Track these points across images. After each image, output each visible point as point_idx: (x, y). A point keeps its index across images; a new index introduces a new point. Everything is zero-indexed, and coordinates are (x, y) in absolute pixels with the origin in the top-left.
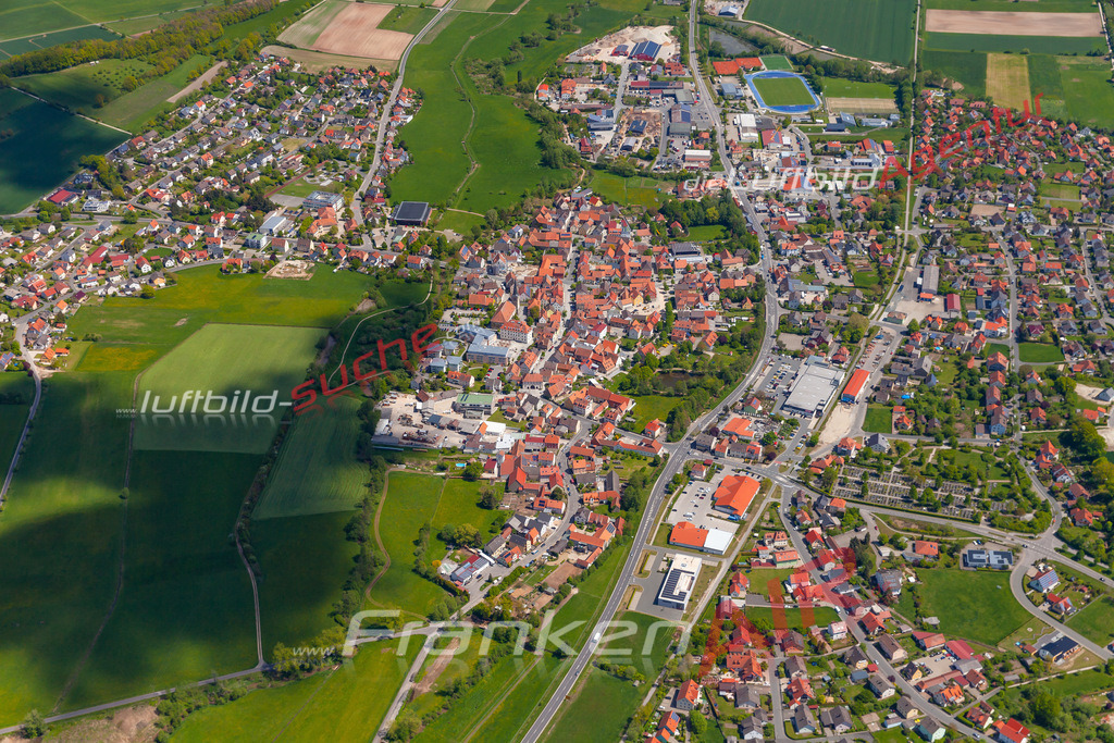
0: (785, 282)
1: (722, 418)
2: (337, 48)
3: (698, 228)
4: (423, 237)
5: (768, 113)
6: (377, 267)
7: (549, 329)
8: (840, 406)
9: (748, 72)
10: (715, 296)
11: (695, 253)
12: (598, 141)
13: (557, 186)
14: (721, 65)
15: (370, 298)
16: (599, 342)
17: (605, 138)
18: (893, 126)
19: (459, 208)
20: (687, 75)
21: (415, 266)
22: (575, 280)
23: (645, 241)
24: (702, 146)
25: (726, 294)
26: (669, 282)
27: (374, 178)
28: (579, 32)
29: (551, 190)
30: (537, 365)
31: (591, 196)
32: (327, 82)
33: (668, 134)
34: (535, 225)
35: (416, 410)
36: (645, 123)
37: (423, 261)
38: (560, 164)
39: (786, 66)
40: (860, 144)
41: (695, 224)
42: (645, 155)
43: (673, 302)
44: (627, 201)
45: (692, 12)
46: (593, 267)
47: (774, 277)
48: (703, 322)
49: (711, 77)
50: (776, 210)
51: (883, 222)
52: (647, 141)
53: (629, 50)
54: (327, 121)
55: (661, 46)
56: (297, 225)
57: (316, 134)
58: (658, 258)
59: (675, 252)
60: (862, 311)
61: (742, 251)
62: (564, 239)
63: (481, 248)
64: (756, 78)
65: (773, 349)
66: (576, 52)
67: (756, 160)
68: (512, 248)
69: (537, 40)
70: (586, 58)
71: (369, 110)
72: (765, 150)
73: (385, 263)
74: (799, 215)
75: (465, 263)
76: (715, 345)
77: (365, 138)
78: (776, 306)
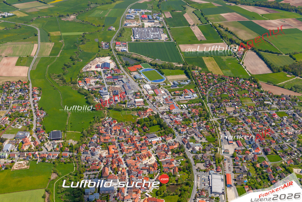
0: (188, 143)
1: (195, 200)
2: (5, 74)
3: (151, 127)
5: (152, 83)
6: (52, 159)
9: (139, 70)
10: (170, 153)
11: (155, 137)
12: (106, 99)
14: (131, 68)
15: (54, 172)
16: (142, 178)
17: (107, 98)
18: (190, 84)
19: (71, 130)
20: (122, 73)
21: (66, 157)
22: (122, 154)
23: (137, 135)
24: (139, 97)
25: (173, 152)
26: (153, 150)
27: (36, 123)
28: (82, 61)
29: (99, 119)
31: (113, 120)
32: (6, 88)
33: (126, 94)
36: (118, 91)
37: (68, 154)
39: (149, 67)
40: (184, 91)
42: (123, 102)
43: (157, 157)
44: (124, 120)
45: (113, 51)
46: (126, 147)
47: (184, 142)
48: (171, 164)
49: (130, 73)
50: (172, 117)
51: (205, 117)
53: (101, 66)
54: (12, 103)
55: (110, 63)
56: (16, 146)
57: (10, 108)
58: (146, 141)
59: (149, 138)
60: (215, 151)
61: (170, 134)
62: (112, 138)
63: (85, 146)
64: (143, 71)
65: (197, 170)
66: (84, 68)
67: (157, 100)
68: (96, 144)
69: (70, 65)
70: (88, 70)
71: (25, 97)
72: (158, 96)
73: (54, 157)
74: (179, 118)
75: (82, 153)
76: (178, 172)
77: (27, 107)
78: (189, 153)
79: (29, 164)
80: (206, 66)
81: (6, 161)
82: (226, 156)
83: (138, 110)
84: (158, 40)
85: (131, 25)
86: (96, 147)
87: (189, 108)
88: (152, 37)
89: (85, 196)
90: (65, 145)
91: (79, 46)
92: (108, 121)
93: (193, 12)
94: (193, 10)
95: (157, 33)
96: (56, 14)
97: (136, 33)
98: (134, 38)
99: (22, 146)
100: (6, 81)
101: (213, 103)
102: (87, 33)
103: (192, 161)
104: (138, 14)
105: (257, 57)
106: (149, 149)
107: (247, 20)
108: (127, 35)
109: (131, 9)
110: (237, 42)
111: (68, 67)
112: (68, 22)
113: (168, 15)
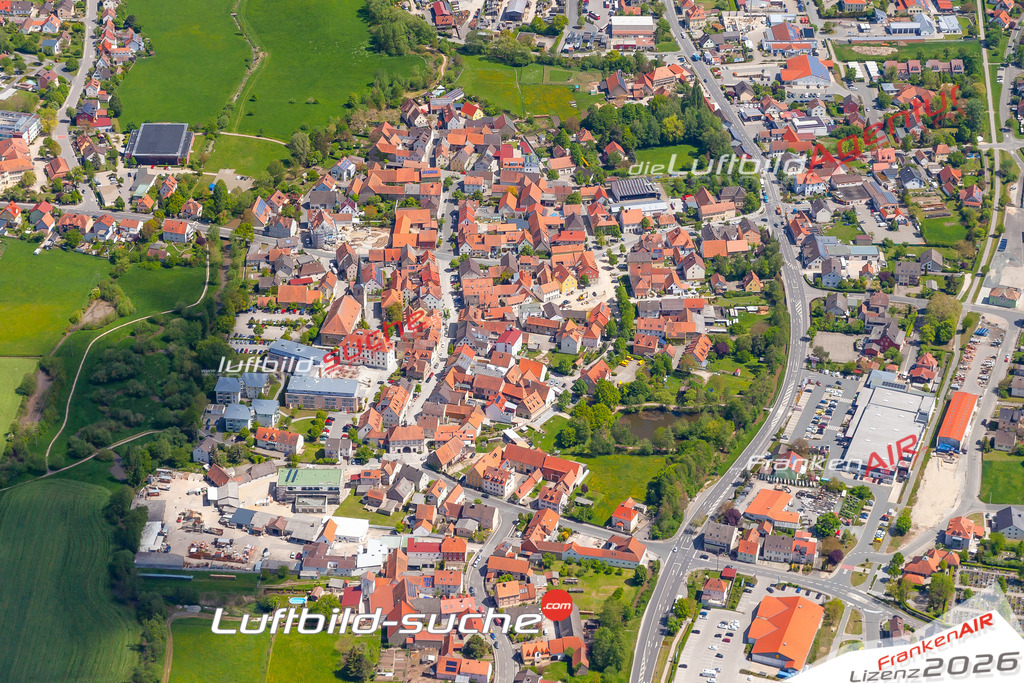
0: (811, 241)
1: (741, 488)
3: (649, 151)
4: (185, 186)
6: (110, 243)
7: (424, 343)
8: (935, 460)
10: (697, 272)
11: (652, 195)
12: (462, 6)
13: (404, 86)
15: (103, 298)
16: (512, 362)
19: (241, 130)
21: (177, 238)
22: (456, 252)
23: (565, 178)
24: (637, 10)
25: (715, 265)
26: (615, 249)
27: (87, 83)
29: (395, 94)
30: (409, 408)
31: (463, 102)
34: (375, 156)
35: (207, 502)
37: (190, 228)
38: (404, 47)
41: (645, 145)
42: (545, 27)
43: (627, 285)
44: (524, 108)
46: (483, 228)
47: (791, 233)
48: (684, 319)
50: (776, 116)
51: (955, 130)
58: (592, 209)
59: (618, 196)
60: (944, 287)
61: (733, 191)
62: (428, 180)
63: (286, 201)
65: (809, 361)
67: (730, 30)
68: (340, 197)
72: (742, 11)
73: (124, 233)
74: (815, 122)
75: (262, 228)
76: (709, 358)
77: (65, 12)
78: (801, 285)
82: (993, 317)
83: (612, 65)
86: (337, 212)
87: (889, 78)
89: (211, 407)
92: (438, 103)
103: (801, 321)
106: (599, 248)
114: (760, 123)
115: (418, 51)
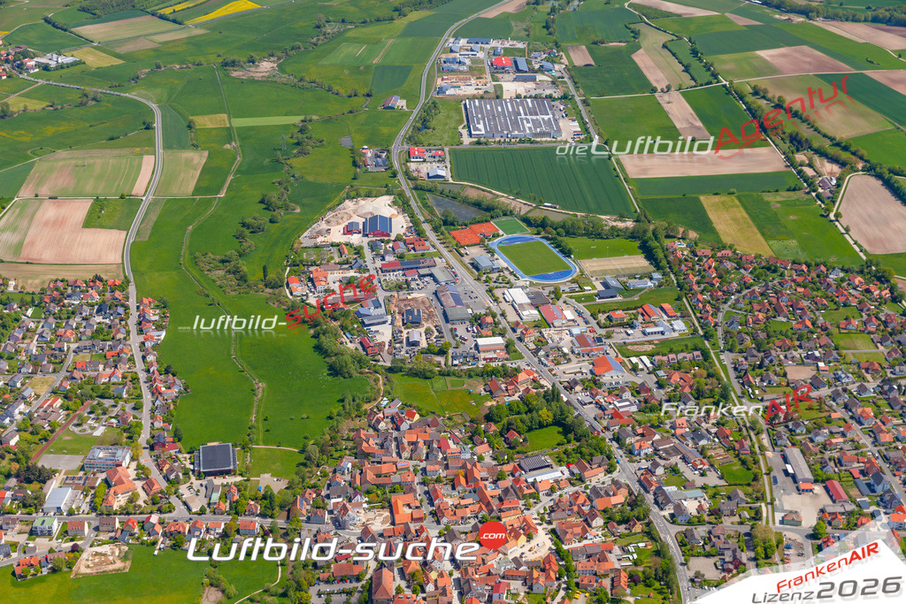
0: (659, 488)
2: (48, 256)
3: (532, 433)
4: (241, 490)
5: (531, 283)
6: (204, 541)
9: (490, 240)
10: (599, 522)
11: (548, 466)
12: (379, 339)
13: (362, 400)
14: (461, 234)
15: (212, 585)
17: (384, 334)
18: (660, 286)
19: (265, 443)
20: (432, 250)
21: (250, 532)
22: (438, 522)
23: (488, 460)
24: (490, 333)
27: (152, 417)
28: (298, 210)
29: (359, 406)
31: (404, 408)
32: (53, 300)
33: (447, 321)
36: (418, 311)
38: (355, 374)
39: (522, 230)
40: (640, 310)
41: (530, 429)
42: (437, 349)
43: (556, 535)
44: (443, 409)
45: (400, 177)
46: (450, 502)
47: (644, 486)
48: (605, 559)
49: (457, 250)
50: (602, 400)
52: (428, 332)
53: (361, 227)
54: (71, 350)
55: (390, 219)
56: (86, 495)
57: (65, 368)
58: (517, 481)
60: (753, 515)
61: (598, 458)
62: (402, 469)
63: (314, 495)
64: (500, 245)
65: (692, 580)
66: (306, 234)
67: (550, 341)
68: (350, 491)
69: (261, 224)
70: (320, 240)
71: (113, 330)
72: (552, 328)
73: (212, 532)
74: (628, 403)
75: (305, 518)
76: (629, 586)
77: (122, 365)
78: (664, 523)
79: (130, 556)
80: (715, 225)
81: (54, 543)
82: (790, 534)
83: (488, 374)
84: (549, 139)
85: (458, 92)
86: (350, 500)
87: (659, 367)
88: (528, 131)
90: (247, 493)
91: (288, 162)
92: (388, 412)
93: (664, 46)
94: (664, 38)
95: (546, 117)
96: (212, 59)
97: (477, 116)
98: (470, 135)
99: (107, 494)
100: (54, 278)
101: (741, 352)
102: (315, 117)
103: (675, 550)
104: (481, 55)
105: (886, 193)
106: (528, 509)
107: (847, 69)
108: (446, 124)
109: (457, 36)
110: (815, 145)
111: (255, 230)
112: (252, 81)
113: (581, 57)
114: (592, 406)
115: (361, 373)
